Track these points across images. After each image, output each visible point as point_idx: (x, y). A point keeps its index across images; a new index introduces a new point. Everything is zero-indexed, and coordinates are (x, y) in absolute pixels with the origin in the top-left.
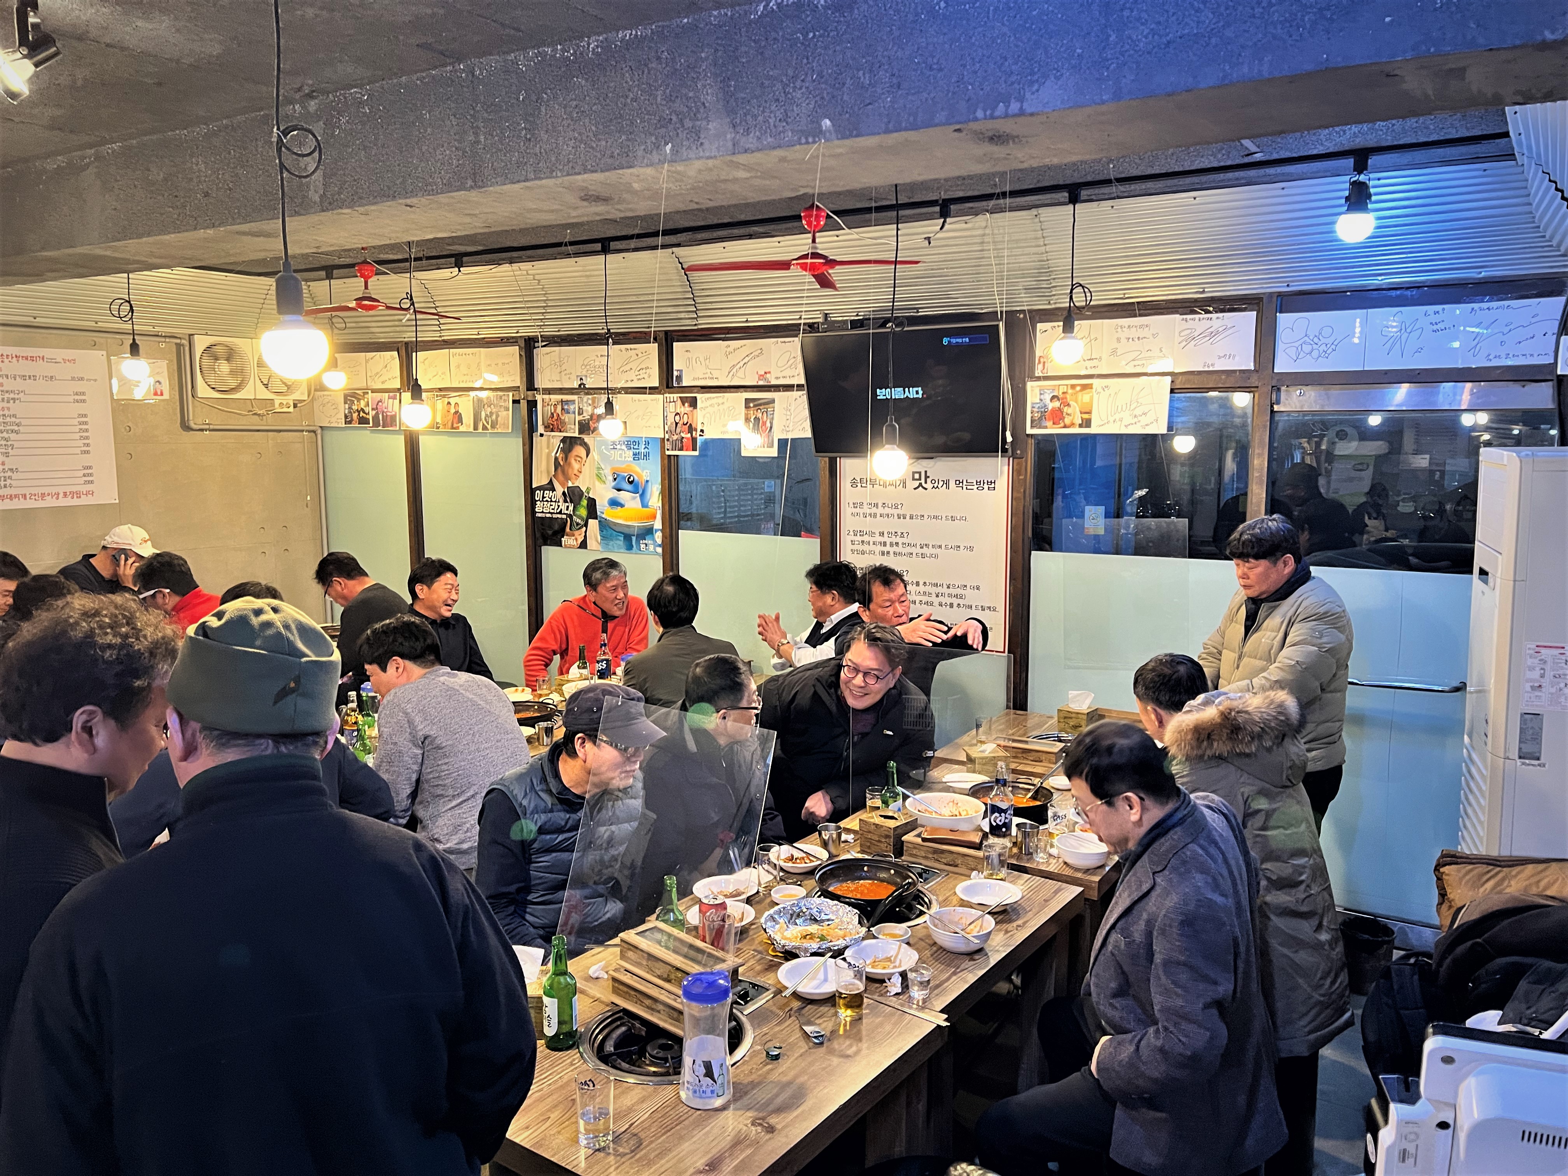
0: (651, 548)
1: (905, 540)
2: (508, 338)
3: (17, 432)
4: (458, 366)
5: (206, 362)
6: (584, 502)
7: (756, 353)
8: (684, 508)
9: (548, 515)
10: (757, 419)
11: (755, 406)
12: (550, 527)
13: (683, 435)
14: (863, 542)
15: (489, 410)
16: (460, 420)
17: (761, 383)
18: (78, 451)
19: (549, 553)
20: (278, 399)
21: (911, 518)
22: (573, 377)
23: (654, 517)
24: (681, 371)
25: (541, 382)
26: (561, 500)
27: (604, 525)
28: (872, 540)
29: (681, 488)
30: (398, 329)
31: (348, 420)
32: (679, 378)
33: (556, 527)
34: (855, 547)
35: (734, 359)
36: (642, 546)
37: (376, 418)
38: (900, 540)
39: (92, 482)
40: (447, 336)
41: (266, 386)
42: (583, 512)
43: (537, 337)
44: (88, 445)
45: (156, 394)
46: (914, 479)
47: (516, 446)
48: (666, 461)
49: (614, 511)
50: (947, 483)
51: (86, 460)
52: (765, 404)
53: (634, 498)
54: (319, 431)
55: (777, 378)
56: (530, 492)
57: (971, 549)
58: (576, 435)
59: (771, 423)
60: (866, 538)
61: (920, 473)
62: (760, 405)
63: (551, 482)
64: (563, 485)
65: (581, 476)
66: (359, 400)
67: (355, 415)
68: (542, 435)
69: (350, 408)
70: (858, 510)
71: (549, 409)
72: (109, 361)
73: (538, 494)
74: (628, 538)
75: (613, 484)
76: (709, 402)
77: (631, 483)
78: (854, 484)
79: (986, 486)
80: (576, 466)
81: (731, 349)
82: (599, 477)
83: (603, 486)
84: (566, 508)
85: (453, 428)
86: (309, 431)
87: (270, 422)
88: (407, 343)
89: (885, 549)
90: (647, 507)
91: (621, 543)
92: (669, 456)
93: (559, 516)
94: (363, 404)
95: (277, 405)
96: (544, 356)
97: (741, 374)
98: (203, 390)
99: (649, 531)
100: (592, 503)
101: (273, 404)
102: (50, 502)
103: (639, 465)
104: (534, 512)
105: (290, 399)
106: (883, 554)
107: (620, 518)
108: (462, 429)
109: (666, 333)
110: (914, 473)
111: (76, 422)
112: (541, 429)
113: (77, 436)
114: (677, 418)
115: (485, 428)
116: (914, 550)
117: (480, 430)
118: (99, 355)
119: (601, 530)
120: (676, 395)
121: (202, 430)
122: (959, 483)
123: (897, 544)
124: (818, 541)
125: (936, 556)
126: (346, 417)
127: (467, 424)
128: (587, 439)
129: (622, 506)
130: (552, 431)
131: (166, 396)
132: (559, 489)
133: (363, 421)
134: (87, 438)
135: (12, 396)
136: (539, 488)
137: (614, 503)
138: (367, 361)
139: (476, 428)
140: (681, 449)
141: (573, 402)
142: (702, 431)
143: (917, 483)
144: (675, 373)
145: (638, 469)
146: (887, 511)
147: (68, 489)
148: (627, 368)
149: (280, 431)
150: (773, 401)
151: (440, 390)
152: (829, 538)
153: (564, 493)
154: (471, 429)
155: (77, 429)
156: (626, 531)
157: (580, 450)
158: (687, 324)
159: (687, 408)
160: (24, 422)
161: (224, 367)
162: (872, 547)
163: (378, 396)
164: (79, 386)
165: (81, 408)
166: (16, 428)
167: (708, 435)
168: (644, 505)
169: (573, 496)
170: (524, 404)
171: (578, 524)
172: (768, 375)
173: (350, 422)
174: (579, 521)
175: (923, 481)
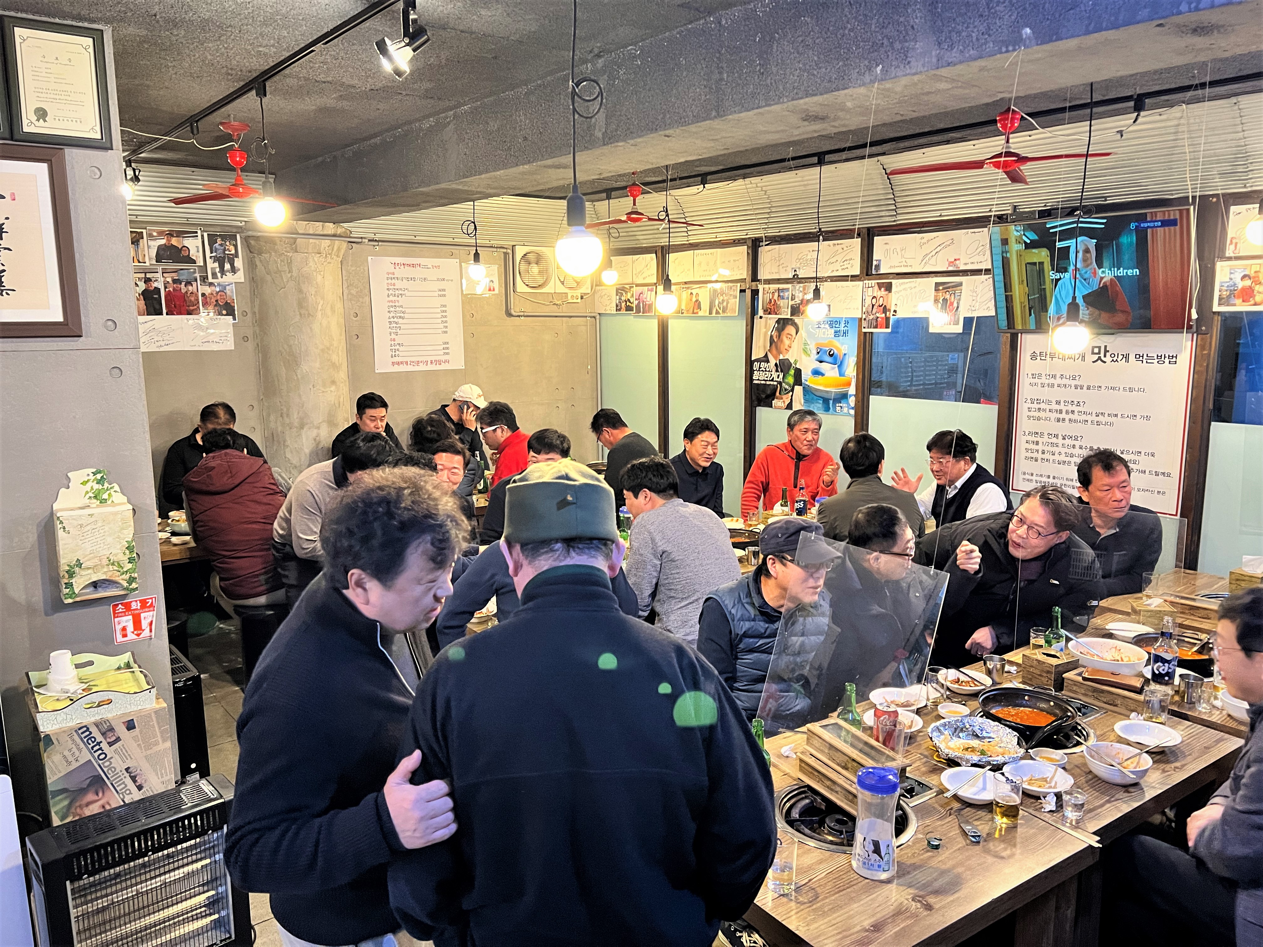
0: (845, 410)
1: (1080, 409)
2: (739, 240)
3: (403, 318)
4: (700, 264)
5: (523, 267)
6: (792, 372)
7: (948, 243)
8: (875, 377)
9: (763, 382)
10: (945, 300)
11: (944, 289)
12: (764, 392)
13: (878, 315)
14: (1039, 409)
15: (721, 298)
16: (699, 307)
17: (951, 269)
18: (440, 331)
19: (762, 412)
20: (570, 293)
21: (1089, 388)
22: (789, 269)
23: (849, 384)
24: (880, 261)
25: (763, 274)
26: (774, 370)
27: (807, 391)
28: (1048, 407)
29: (874, 360)
30: (656, 236)
31: (618, 309)
32: (878, 267)
33: (769, 392)
34: (1032, 414)
35: (927, 249)
36: (838, 408)
37: (638, 306)
38: (1076, 409)
39: (448, 354)
40: (693, 240)
41: (563, 283)
42: (791, 380)
43: (762, 238)
44: (446, 327)
45: (490, 290)
46: (1093, 353)
47: (741, 326)
48: (862, 337)
49: (816, 379)
50: (1126, 357)
51: (445, 337)
52: (953, 287)
53: (834, 368)
54: (598, 317)
55: (966, 264)
56: (750, 363)
57: (1148, 418)
58: (789, 317)
59: (958, 303)
60: (1042, 406)
61: (1099, 348)
62: (949, 288)
63: (766, 356)
64: (775, 358)
65: (791, 350)
66: (626, 293)
67: (623, 304)
68: (761, 317)
69: (620, 299)
70: (1036, 380)
71: (768, 297)
72: (461, 266)
73: (756, 365)
74: (826, 401)
75: (817, 357)
76: (903, 287)
77: (831, 356)
78: (1034, 357)
79: (1167, 360)
80: (787, 342)
81: (925, 240)
82: (805, 351)
83: (808, 358)
84: (777, 376)
85: (693, 313)
86: (591, 317)
87: (565, 310)
88: (662, 247)
89: (1061, 416)
90: (843, 375)
91: (820, 406)
92: (865, 333)
93: (772, 383)
94: (629, 295)
95: (569, 297)
96: (766, 253)
97: (933, 261)
98: (521, 287)
99: (844, 396)
100: (798, 372)
101: (567, 297)
102: (422, 367)
103: (839, 341)
104: (752, 380)
105: (578, 293)
106: (1058, 420)
107: (820, 385)
108: (701, 313)
109: (869, 229)
110: (1094, 348)
111: (439, 310)
112: (761, 312)
113: (439, 321)
114: (874, 300)
115: (717, 313)
116: (1089, 418)
117: (714, 315)
118: (455, 262)
119: (804, 395)
120: (874, 282)
121: (519, 316)
122: (1139, 357)
123: (1073, 412)
124: (995, 408)
125: (1111, 424)
126: (617, 306)
127: (704, 311)
128: (797, 320)
129: (823, 375)
130: (770, 314)
131: (497, 291)
132: (773, 361)
133: (629, 309)
134: (446, 322)
135: (400, 292)
136: (757, 360)
137: (816, 373)
138: (633, 262)
139: (710, 313)
140: (876, 327)
141: (788, 289)
142: (895, 311)
143: (1096, 357)
144: (875, 263)
145: (838, 344)
146: (1064, 381)
147: (433, 358)
148: (834, 260)
149: (571, 317)
150: (961, 284)
151: (686, 283)
152: (1007, 405)
153: (776, 365)
154: (707, 314)
155: (439, 316)
156: (826, 396)
157: (790, 329)
158: (887, 221)
159: (883, 292)
160: (407, 310)
161: (535, 269)
162: (1048, 414)
163: (640, 289)
164: (442, 285)
165: (442, 300)
166: (402, 315)
167: (900, 315)
168: (841, 374)
169: (784, 366)
170: (748, 293)
171: (786, 390)
172: (957, 262)
173: (620, 310)
174: (787, 387)
175: (1102, 355)
